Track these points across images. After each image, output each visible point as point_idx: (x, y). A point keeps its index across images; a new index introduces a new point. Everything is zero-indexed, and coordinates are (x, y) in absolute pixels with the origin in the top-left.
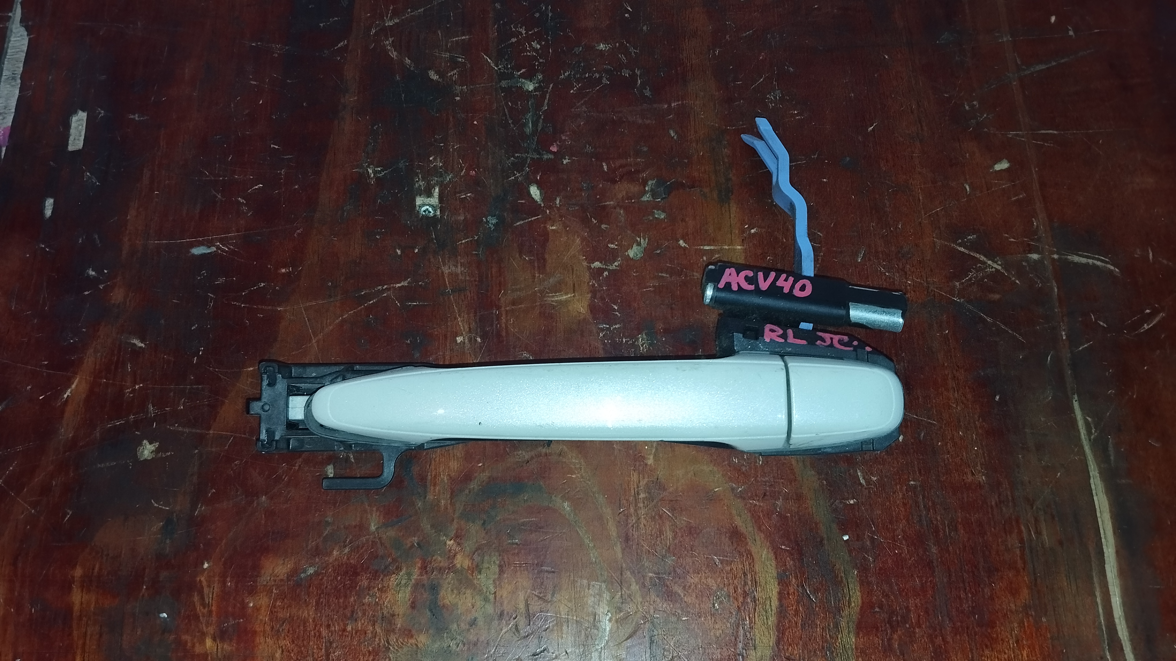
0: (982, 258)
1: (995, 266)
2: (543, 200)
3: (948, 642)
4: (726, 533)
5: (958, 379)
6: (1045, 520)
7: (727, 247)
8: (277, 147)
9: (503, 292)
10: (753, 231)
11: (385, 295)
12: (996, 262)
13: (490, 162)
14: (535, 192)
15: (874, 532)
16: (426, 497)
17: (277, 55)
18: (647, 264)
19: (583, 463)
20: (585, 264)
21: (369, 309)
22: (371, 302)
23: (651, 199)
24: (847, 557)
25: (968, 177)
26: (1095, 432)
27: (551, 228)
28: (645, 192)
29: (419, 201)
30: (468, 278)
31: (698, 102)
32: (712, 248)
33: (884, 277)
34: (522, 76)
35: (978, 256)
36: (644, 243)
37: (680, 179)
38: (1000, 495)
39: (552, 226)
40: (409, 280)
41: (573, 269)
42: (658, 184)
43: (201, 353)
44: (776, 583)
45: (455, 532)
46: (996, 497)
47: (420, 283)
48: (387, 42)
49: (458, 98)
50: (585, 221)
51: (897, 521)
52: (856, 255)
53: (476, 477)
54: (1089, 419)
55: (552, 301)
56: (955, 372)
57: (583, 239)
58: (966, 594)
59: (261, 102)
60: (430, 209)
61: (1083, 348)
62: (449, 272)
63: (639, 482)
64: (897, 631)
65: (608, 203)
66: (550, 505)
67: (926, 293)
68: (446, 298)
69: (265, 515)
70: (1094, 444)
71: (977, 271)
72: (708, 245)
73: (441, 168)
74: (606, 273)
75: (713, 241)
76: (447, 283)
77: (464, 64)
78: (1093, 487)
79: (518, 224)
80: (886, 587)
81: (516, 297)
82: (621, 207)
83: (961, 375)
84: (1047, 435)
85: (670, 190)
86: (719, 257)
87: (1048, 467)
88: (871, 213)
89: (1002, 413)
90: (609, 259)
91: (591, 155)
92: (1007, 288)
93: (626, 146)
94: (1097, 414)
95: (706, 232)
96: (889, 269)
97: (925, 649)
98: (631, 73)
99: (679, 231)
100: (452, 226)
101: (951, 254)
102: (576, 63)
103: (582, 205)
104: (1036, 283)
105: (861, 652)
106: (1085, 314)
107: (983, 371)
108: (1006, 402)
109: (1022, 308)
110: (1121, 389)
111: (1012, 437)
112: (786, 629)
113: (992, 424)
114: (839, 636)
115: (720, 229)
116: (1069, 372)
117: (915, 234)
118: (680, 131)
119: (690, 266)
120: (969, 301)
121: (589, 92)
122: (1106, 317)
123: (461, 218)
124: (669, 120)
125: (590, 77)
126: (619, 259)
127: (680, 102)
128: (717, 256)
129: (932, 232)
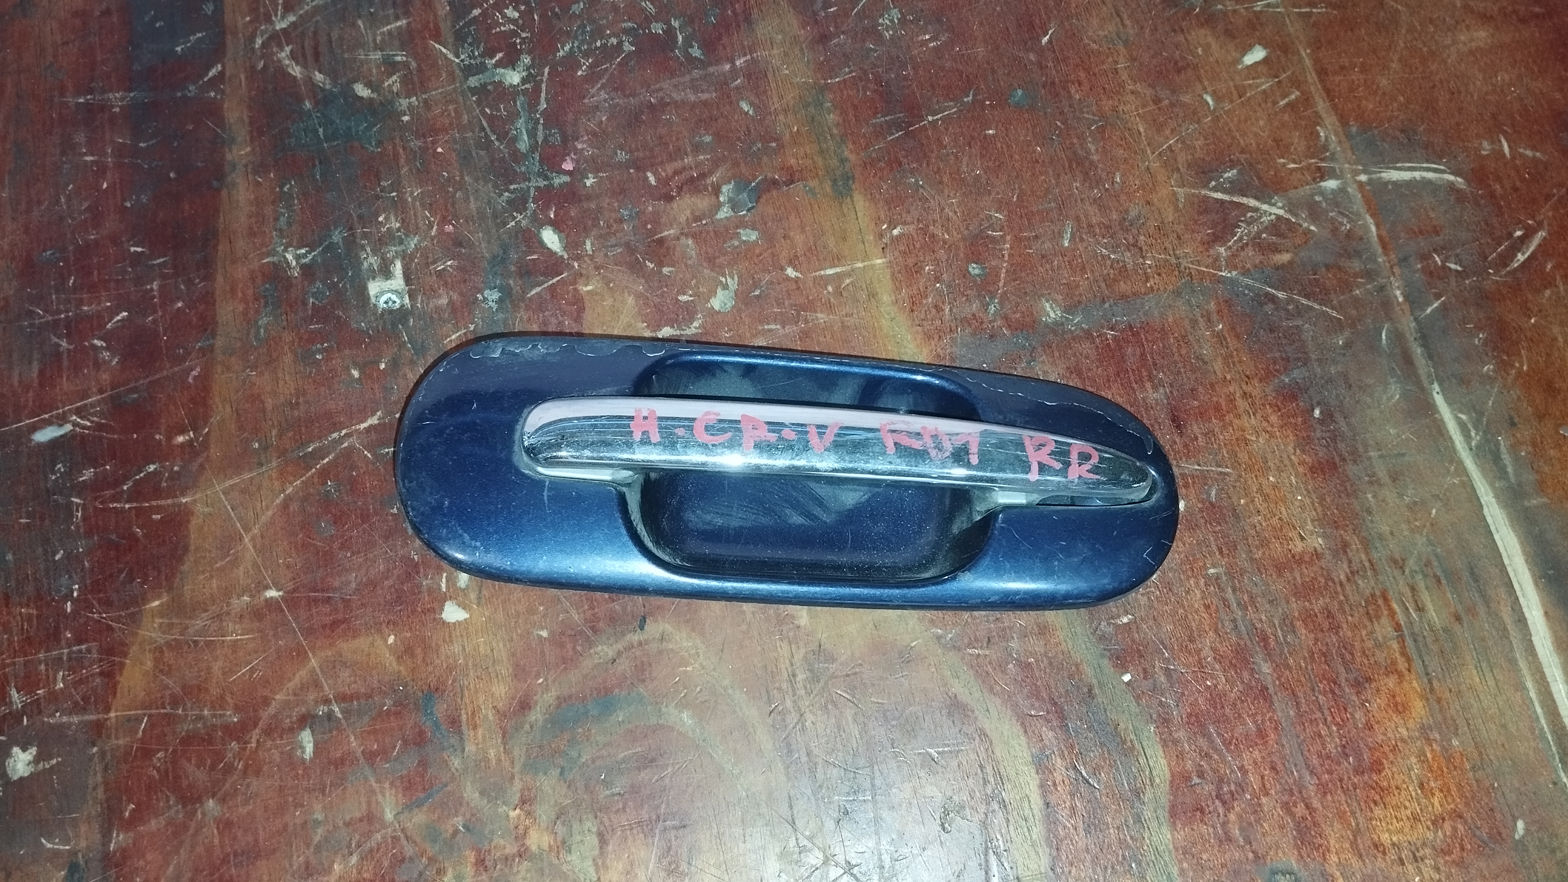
0: (1252, 203)
1: (1274, 210)
2: (565, 248)
3: (1315, 810)
4: (941, 709)
5: (1251, 396)
6: (1427, 588)
7: (860, 265)
8: (139, 249)
10: (895, 232)
11: (346, 445)
12: (1274, 205)
13: (473, 206)
14: (550, 238)
15: (1166, 661)
16: (463, 750)
17: (117, 110)
18: (743, 315)
19: (700, 645)
20: (648, 334)
21: (324, 474)
22: (325, 461)
23: (731, 213)
24: (1134, 708)
25: (1206, 83)
26: (1477, 434)
27: (585, 289)
28: (719, 206)
29: (373, 288)
31: (775, 52)
32: (838, 270)
33: (1108, 263)
34: (498, 65)
35: (1244, 200)
36: (733, 283)
37: (769, 175)
38: (1350, 562)
39: (586, 286)
40: (379, 413)
42: (738, 190)
43: (75, 594)
44: (1033, 771)
45: (519, 795)
46: (1345, 566)
47: (397, 416)
48: (283, 54)
49: (406, 118)
50: (636, 268)
51: (1200, 636)
52: (1061, 235)
53: (536, 703)
54: (1464, 417)
56: (1244, 387)
57: (638, 296)
58: (1328, 728)
59: (105, 186)
60: (394, 297)
61: (1432, 311)
63: (793, 656)
64: (1233, 808)
65: (666, 233)
66: (661, 722)
67: (1177, 273)
69: (218, 828)
70: (1478, 453)
71: (1249, 224)
72: (831, 267)
73: (398, 230)
75: (839, 259)
77: (406, 65)
78: (1489, 520)
79: (533, 292)
80: (1202, 742)
82: (687, 236)
83: (1256, 389)
84: (1403, 455)
85: (758, 194)
86: (851, 283)
87: (1415, 503)
88: (1070, 167)
89: (1328, 434)
90: (683, 318)
91: (626, 165)
92: (1298, 241)
93: (678, 139)
94: (1474, 407)
95: (824, 247)
96: (1115, 248)
97: (1282, 827)
98: (665, 27)
99: (784, 255)
100: (431, 317)
101: (1205, 206)
102: (579, 27)
103: (627, 245)
104: (1342, 224)
105: (1185, 852)
106: (1425, 257)
107: (1288, 375)
108: (1331, 416)
109: (1328, 267)
110: (1502, 361)
111: (1352, 469)
112: (1061, 841)
113: (1316, 454)
114: (1146, 835)
115: (844, 239)
116: (1418, 351)
117: (1143, 187)
118: (757, 101)
119: (810, 306)
120: (1246, 273)
121: (606, 69)
122: (1457, 255)
123: (444, 301)
124: (737, 88)
125: (604, 46)
126: (699, 316)
127: (749, 57)
128: (848, 281)
129: (1169, 178)
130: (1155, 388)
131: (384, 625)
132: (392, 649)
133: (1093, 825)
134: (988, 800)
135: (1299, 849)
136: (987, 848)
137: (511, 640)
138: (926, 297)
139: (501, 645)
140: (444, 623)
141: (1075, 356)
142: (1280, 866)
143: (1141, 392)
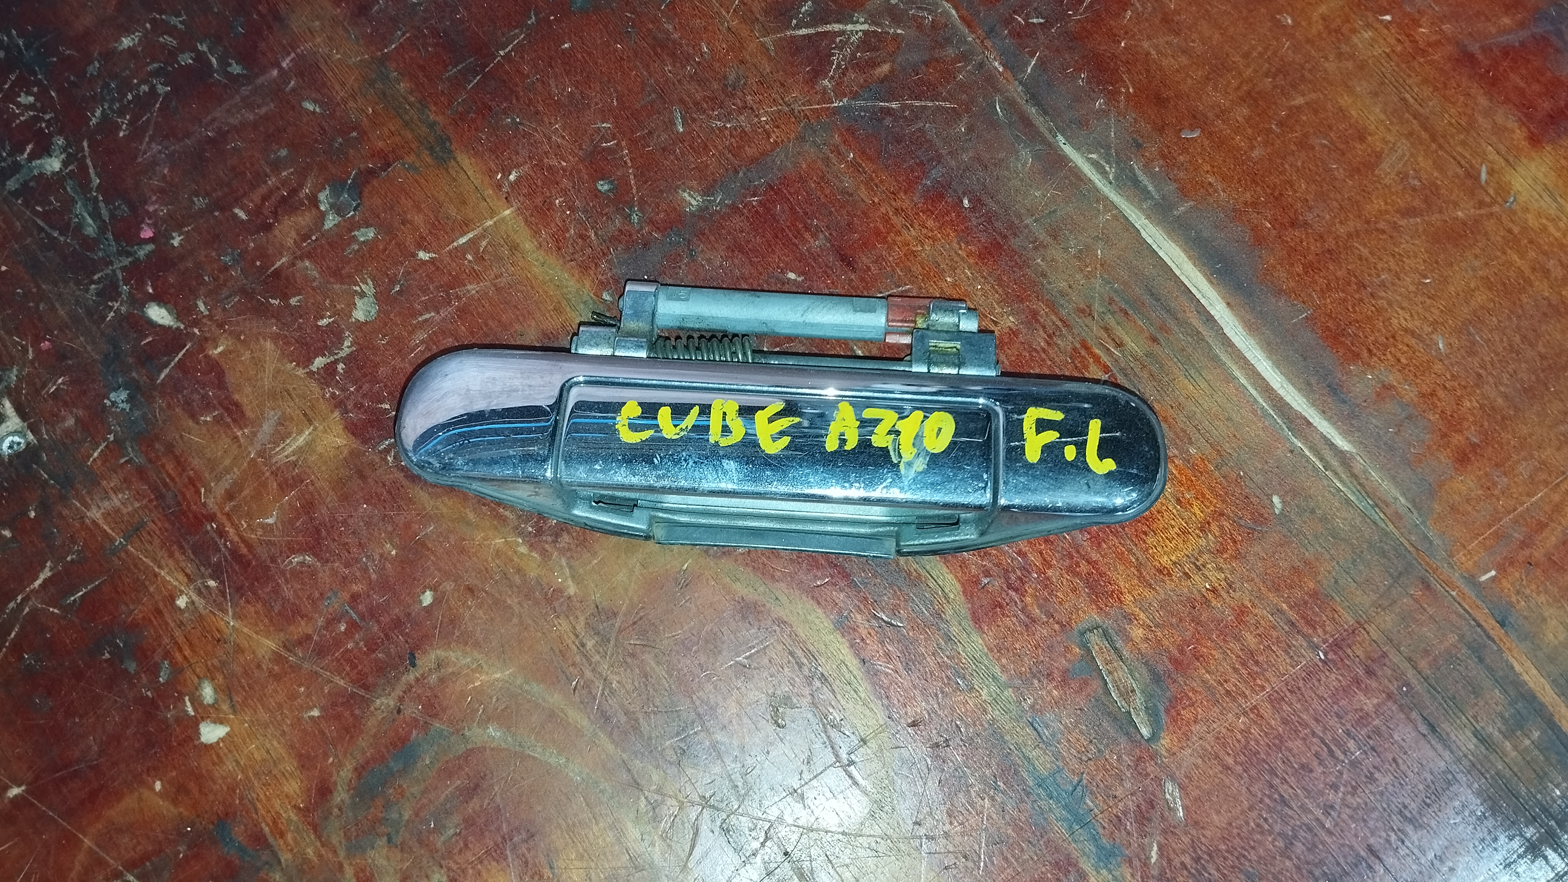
0: (837, 27)
1: (859, 27)
2: (178, 318)
3: (1096, 562)
4: (734, 616)
5: (903, 210)
6: (1118, 324)
7: (490, 223)
9: (203, 490)
10: (512, 177)
11: (27, 610)
12: (857, 22)
13: (62, 312)
14: (158, 314)
16: (279, 861)
18: (392, 317)
19: (479, 656)
20: (301, 372)
21: (17, 648)
22: (12, 636)
23: (338, 219)
26: (1111, 168)
27: (216, 352)
28: (323, 216)
30: (137, 505)
31: (318, 40)
32: (470, 235)
33: (727, 132)
34: (31, 158)
35: (829, 28)
36: (368, 288)
37: (362, 166)
38: (1044, 327)
39: (216, 348)
40: (49, 564)
41: (287, 391)
42: (336, 192)
44: (839, 636)
46: (1041, 332)
47: (69, 559)
50: (262, 311)
52: (672, 123)
53: (335, 784)
54: (1094, 156)
55: (287, 457)
56: (894, 203)
57: (275, 338)
60: (16, 439)
61: (1032, 69)
62: (103, 514)
63: (574, 628)
64: (1026, 591)
65: (278, 264)
66: (469, 747)
67: (793, 120)
68: (123, 555)
70: (1118, 184)
71: (841, 48)
72: (462, 236)
74: (341, 367)
75: (467, 225)
76: (110, 531)
78: (1150, 241)
79: (163, 376)
81: (228, 486)
82: (301, 258)
83: (904, 201)
84: (1055, 211)
85: (358, 189)
86: (488, 243)
87: (1080, 251)
88: (656, 54)
89: (983, 219)
90: (332, 343)
91: (209, 210)
92: (891, 49)
93: (252, 165)
94: (1099, 143)
95: (448, 218)
96: (728, 117)
97: (1074, 590)
98: (193, 55)
99: (409, 241)
100: (64, 444)
101: (795, 46)
102: (102, 88)
103: (243, 291)
104: (924, 18)
105: (999, 650)
106: (1008, 21)
107: (928, 178)
108: (979, 200)
109: (927, 64)
110: (1109, 92)
111: (1015, 243)
112: (888, 688)
113: (979, 241)
114: (960, 650)
115: (464, 203)
116: (1032, 111)
117: (731, 48)
118: (319, 97)
119: (457, 281)
120: (855, 96)
121: (148, 120)
122: (1035, 9)
123: (70, 422)
124: (293, 90)
125: (137, 97)
126: (347, 334)
127: (293, 55)
128: (484, 243)
129: (752, 31)
130: (815, 236)
131: (145, 776)
132: (162, 794)
133: (910, 662)
134: (809, 680)
135: (1095, 602)
136: (824, 725)
137: (284, 733)
138: (568, 230)
139: (275, 743)
140: (208, 747)
141: (729, 233)
142: (1086, 625)
143: (804, 245)
